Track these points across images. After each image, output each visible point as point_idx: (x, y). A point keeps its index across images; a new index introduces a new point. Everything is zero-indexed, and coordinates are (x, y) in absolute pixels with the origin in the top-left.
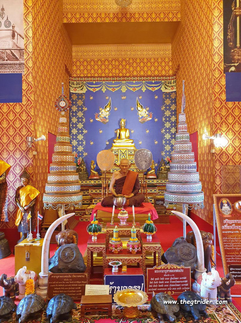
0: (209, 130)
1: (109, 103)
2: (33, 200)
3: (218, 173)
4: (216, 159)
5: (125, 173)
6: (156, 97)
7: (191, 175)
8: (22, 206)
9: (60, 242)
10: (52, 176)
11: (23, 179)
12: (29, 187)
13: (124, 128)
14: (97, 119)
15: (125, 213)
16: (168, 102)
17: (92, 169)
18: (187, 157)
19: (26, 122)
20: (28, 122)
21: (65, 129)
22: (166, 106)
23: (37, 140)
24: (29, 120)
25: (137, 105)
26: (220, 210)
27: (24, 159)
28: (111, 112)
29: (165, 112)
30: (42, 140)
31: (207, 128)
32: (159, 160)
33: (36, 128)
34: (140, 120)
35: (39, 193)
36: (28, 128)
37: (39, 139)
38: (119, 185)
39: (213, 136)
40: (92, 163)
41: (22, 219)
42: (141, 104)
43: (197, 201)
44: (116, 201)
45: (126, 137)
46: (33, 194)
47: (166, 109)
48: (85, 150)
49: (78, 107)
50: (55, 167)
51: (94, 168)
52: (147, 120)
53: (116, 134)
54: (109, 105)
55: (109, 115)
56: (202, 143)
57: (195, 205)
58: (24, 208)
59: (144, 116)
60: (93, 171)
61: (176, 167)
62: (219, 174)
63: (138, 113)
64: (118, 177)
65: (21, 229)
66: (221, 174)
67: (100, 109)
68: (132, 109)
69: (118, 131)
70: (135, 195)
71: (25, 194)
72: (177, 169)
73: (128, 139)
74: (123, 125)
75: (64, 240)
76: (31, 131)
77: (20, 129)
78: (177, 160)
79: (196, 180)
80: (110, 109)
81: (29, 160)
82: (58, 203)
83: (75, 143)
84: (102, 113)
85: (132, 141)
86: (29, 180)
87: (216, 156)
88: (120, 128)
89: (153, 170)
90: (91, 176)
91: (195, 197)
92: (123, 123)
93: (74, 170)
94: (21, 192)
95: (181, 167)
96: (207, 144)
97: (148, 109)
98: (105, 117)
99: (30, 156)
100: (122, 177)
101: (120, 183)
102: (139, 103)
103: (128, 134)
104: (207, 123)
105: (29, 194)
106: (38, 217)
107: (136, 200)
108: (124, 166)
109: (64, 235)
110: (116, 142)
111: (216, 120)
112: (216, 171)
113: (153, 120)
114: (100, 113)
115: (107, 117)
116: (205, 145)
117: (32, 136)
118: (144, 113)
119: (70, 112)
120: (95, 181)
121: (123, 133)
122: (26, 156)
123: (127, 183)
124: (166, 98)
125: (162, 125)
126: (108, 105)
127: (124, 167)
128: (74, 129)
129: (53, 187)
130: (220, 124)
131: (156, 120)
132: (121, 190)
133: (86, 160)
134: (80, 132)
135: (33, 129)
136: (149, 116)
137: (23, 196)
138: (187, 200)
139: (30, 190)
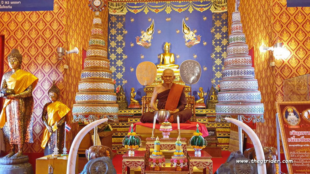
0: (267, 42)
1: (152, 26)
2: (62, 118)
3: (279, 89)
4: (276, 74)
5: (168, 84)
6: (205, 18)
7: (248, 81)
8: (50, 124)
9: (91, 156)
10: (83, 83)
11: (51, 94)
12: (58, 104)
13: (169, 52)
14: (138, 43)
15: (169, 125)
16: (218, 23)
17: (132, 98)
18: (243, 61)
19: (57, 32)
20: (59, 31)
21: (99, 31)
22: (216, 28)
23: (68, 52)
24: (61, 29)
25: (184, 27)
26: (285, 119)
27: (54, 73)
28: (154, 35)
29: (215, 35)
30: (75, 53)
31: (265, 40)
32: (208, 89)
33: (69, 40)
34: (187, 44)
35: (70, 110)
36: (59, 38)
37: (71, 51)
38: (162, 99)
39: (273, 47)
40: (131, 90)
41: (49, 140)
42: (187, 27)
43: (256, 112)
44: (158, 115)
45: (170, 63)
46: (63, 111)
47: (216, 31)
48: (124, 77)
49: (118, 30)
50: (87, 73)
51: (134, 96)
52: (195, 43)
53: (159, 59)
54: (152, 27)
55: (152, 38)
56: (259, 59)
57: (253, 117)
58: (51, 127)
59: (191, 40)
60: (133, 100)
61: (230, 73)
62: (281, 90)
63: (184, 36)
64: (160, 91)
65: (48, 152)
66: (283, 91)
67: (142, 32)
68: (178, 32)
69: (162, 56)
70: (180, 111)
71: (53, 111)
72: (232, 75)
73: (173, 65)
74: (167, 48)
75: (94, 155)
76: (62, 42)
77: (51, 40)
78: (231, 65)
79: (254, 88)
80: (153, 32)
81: (60, 74)
82: (90, 114)
83: (113, 69)
84: (144, 36)
85: (177, 66)
86: (58, 96)
87: (276, 70)
88: (164, 53)
89: (202, 98)
90: (131, 105)
91: (253, 107)
92: (167, 47)
93: (109, 77)
94: (48, 108)
95: (236, 73)
96: (265, 59)
97: (195, 31)
98: (147, 41)
99: (61, 70)
100: (165, 90)
101: (162, 97)
102: (185, 25)
103: (172, 59)
104: (265, 35)
105: (58, 111)
106: (65, 128)
107: (182, 115)
108: (167, 76)
109: (96, 149)
110: (159, 67)
111: (275, 28)
112: (277, 87)
113: (201, 43)
114: (142, 37)
115: (149, 41)
116: (263, 60)
117: (63, 47)
118: (192, 36)
119: (108, 35)
120: (135, 110)
121: (167, 58)
122: (56, 70)
123: (170, 97)
124: (216, 19)
125: (213, 49)
126: (150, 27)
127: (168, 78)
128: (113, 54)
129: (84, 96)
130: (280, 32)
131: (205, 44)
132: (163, 105)
133: (125, 89)
134: (119, 57)
135: (65, 40)
136: (197, 39)
137: (51, 113)
138: (244, 111)
139: (60, 107)
